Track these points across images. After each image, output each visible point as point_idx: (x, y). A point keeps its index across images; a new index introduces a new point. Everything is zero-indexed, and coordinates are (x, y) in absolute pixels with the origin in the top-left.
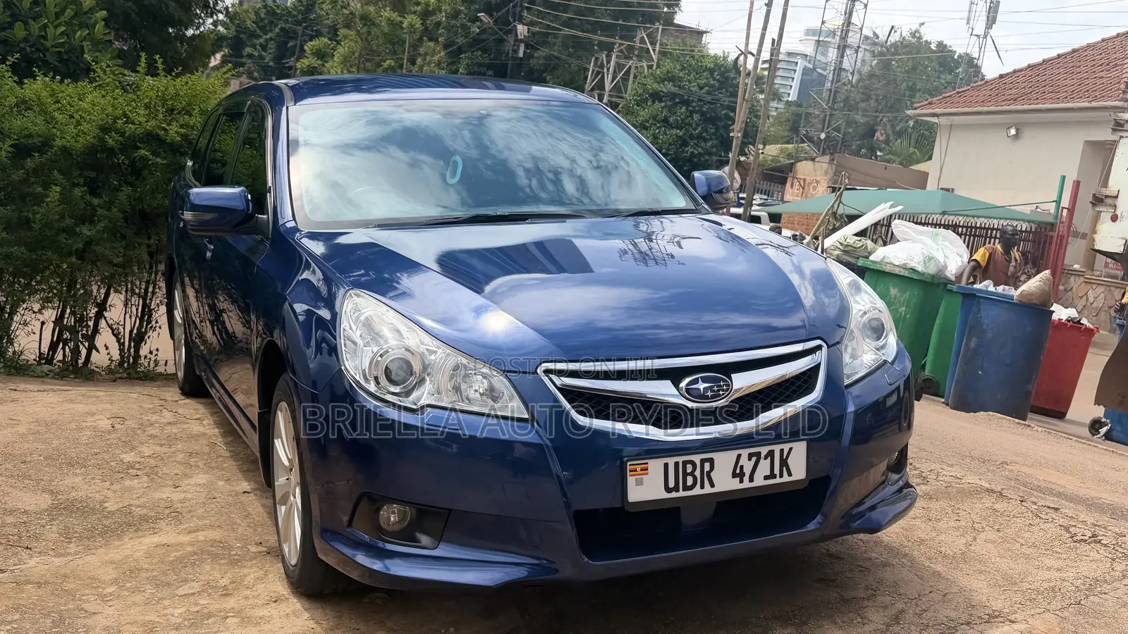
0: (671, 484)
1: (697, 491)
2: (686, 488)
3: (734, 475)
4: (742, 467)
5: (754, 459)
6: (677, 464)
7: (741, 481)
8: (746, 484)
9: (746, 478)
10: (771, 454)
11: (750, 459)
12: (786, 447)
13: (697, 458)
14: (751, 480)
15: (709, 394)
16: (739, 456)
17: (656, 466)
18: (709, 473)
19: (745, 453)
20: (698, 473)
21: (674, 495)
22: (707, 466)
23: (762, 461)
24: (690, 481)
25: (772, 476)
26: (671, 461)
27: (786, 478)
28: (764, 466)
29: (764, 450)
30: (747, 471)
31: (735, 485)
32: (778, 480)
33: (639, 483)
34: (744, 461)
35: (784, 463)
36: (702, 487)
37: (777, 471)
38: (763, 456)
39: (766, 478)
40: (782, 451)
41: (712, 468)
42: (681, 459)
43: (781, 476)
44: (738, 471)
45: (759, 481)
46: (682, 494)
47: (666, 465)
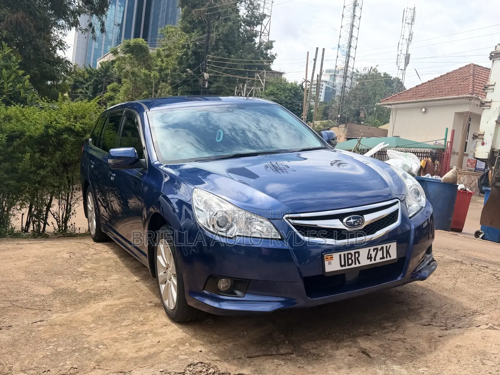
0: (343, 264)
1: (353, 266)
2: (349, 265)
3: (368, 258)
4: (371, 254)
5: (376, 251)
6: (344, 255)
7: (371, 261)
8: (373, 262)
9: (373, 259)
10: (382, 248)
11: (374, 251)
12: (388, 245)
13: (352, 252)
14: (375, 260)
15: (356, 224)
16: (370, 250)
17: (336, 256)
18: (358, 258)
19: (372, 248)
20: (353, 258)
21: (344, 268)
22: (357, 255)
23: (379, 251)
24: (350, 261)
25: (383, 258)
26: (342, 253)
27: (389, 259)
28: (380, 254)
29: (379, 247)
30: (373, 256)
31: (368, 262)
32: (385, 260)
33: (330, 263)
34: (371, 252)
35: (388, 252)
36: (355, 264)
37: (385, 256)
38: (379, 249)
39: (381, 259)
40: (387, 247)
41: (359, 255)
42: (346, 252)
43: (387, 258)
44: (369, 257)
45: (378, 260)
46: (347, 267)
47: (340, 255)
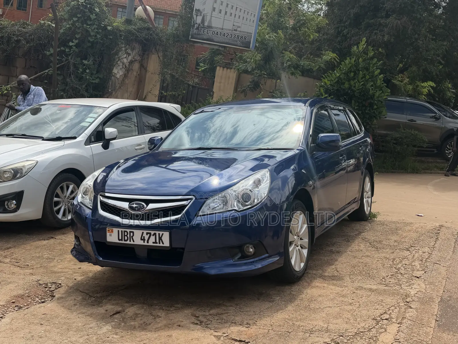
0: (120, 238)
1: (128, 242)
2: (125, 240)
3: (141, 239)
4: (144, 237)
5: (149, 235)
6: (122, 231)
7: (144, 242)
8: (146, 244)
9: (146, 241)
10: (155, 234)
11: (147, 235)
12: (161, 233)
13: (128, 231)
14: (148, 242)
15: (137, 209)
16: (143, 233)
17: (115, 230)
18: (132, 237)
19: (145, 232)
20: (128, 236)
21: (121, 242)
22: (132, 234)
23: (152, 236)
24: (126, 238)
25: (156, 242)
26: (120, 230)
27: (161, 245)
28: (152, 239)
29: (152, 232)
30: (146, 238)
31: (141, 243)
32: (158, 245)
33: (110, 235)
34: (145, 235)
35: (160, 239)
36: (130, 241)
37: (158, 241)
38: (152, 234)
39: (153, 243)
40: (159, 234)
41: (133, 235)
42: (123, 230)
43: (159, 243)
44: (143, 238)
45: (151, 243)
46: (123, 242)
47: (118, 231)
